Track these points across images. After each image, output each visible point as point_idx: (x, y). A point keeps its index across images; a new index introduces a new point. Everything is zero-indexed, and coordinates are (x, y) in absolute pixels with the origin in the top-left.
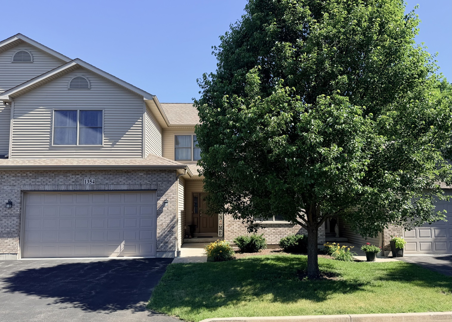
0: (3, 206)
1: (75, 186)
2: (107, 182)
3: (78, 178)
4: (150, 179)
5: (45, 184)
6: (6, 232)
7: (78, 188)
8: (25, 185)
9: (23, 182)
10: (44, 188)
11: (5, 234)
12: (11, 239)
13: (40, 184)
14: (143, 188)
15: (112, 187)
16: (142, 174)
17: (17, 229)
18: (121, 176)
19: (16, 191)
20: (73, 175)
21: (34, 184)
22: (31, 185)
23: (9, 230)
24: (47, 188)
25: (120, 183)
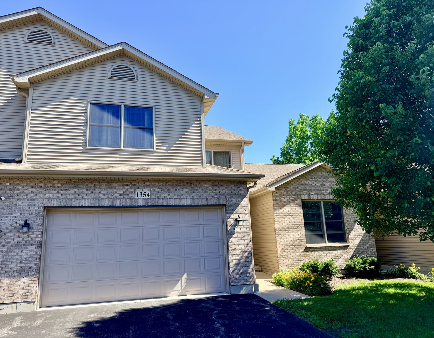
0: (15, 230)
1: (124, 200)
2: (165, 195)
3: (127, 189)
4: (217, 192)
5: (80, 197)
6: (18, 269)
7: (128, 203)
8: (50, 199)
9: (48, 195)
10: (79, 203)
11: (17, 271)
12: (27, 279)
13: (72, 197)
14: (210, 203)
15: (172, 202)
16: (207, 186)
17: (36, 264)
18: (183, 188)
19: (36, 208)
20: (120, 185)
21: (64, 197)
22: (60, 199)
23: (22, 265)
24: (83, 203)
25: (182, 197)
